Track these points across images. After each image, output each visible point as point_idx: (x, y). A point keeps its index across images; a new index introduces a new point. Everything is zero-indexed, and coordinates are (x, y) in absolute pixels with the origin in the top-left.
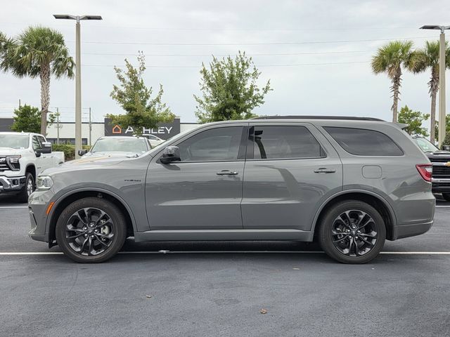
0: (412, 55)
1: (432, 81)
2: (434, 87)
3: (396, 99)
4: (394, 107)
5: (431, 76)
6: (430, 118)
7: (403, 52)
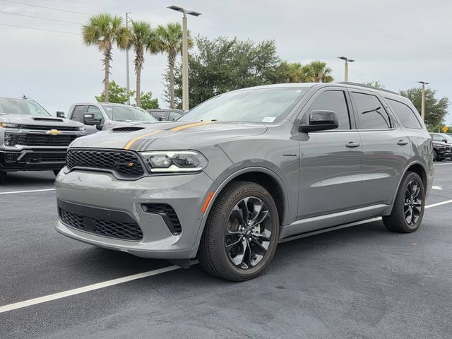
0: (123, 31)
1: (136, 60)
2: (139, 65)
3: (107, 73)
4: (106, 80)
5: (135, 54)
6: (135, 94)
7: (114, 26)
